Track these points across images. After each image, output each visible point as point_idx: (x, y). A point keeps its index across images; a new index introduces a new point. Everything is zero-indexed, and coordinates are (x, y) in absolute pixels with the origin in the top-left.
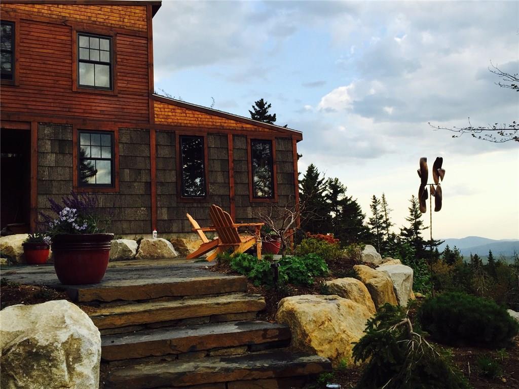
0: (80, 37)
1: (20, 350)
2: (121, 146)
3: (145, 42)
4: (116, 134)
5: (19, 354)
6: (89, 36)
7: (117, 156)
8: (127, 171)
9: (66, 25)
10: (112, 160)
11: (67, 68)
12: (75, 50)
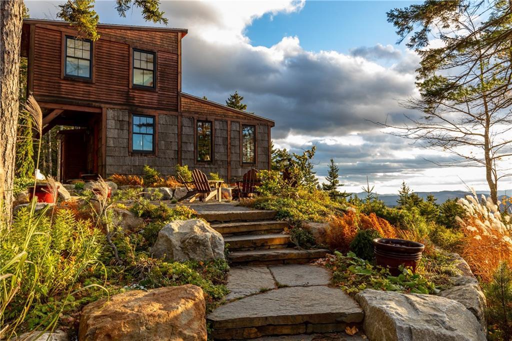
0: (135, 52)
1: (191, 241)
2: (159, 125)
3: (176, 57)
4: (156, 117)
5: (190, 243)
6: (141, 52)
7: (157, 132)
8: (163, 142)
9: (126, 44)
10: (154, 135)
11: (125, 73)
12: (131, 61)
